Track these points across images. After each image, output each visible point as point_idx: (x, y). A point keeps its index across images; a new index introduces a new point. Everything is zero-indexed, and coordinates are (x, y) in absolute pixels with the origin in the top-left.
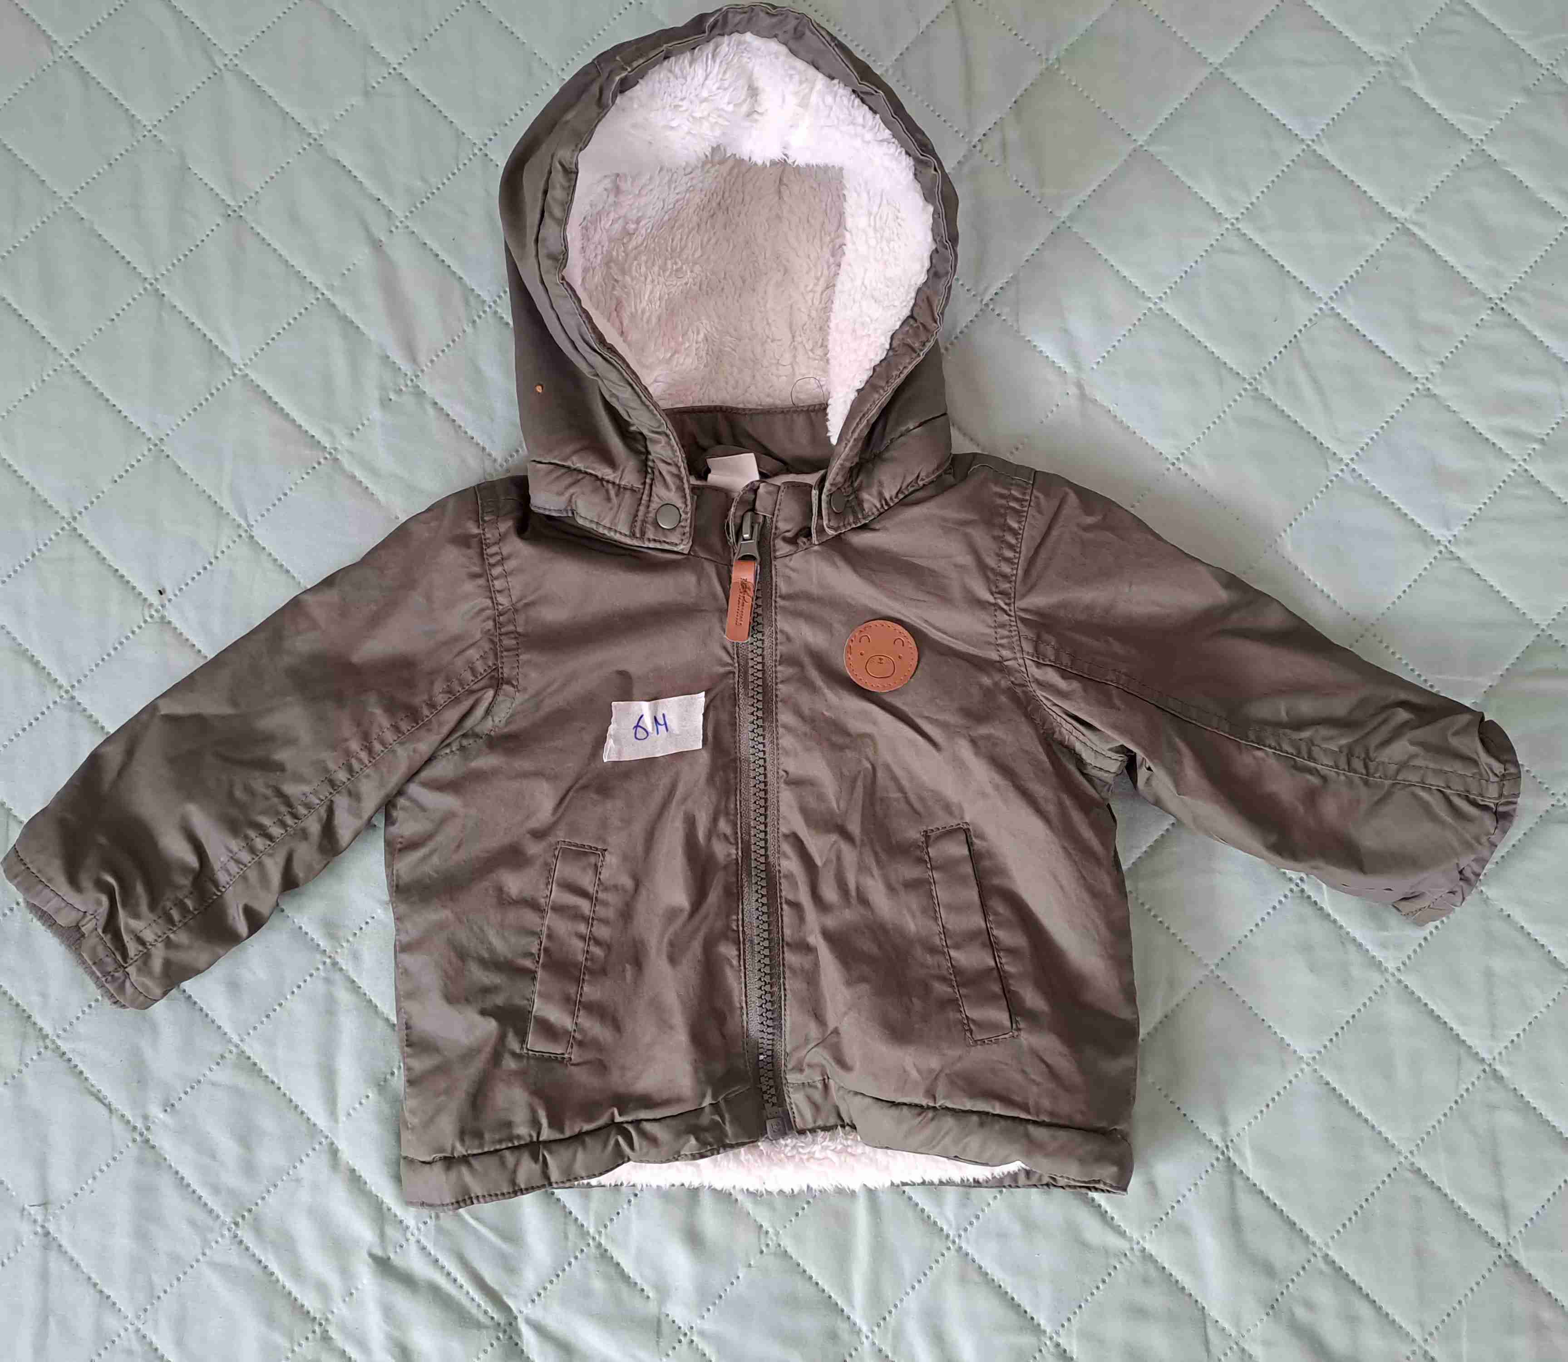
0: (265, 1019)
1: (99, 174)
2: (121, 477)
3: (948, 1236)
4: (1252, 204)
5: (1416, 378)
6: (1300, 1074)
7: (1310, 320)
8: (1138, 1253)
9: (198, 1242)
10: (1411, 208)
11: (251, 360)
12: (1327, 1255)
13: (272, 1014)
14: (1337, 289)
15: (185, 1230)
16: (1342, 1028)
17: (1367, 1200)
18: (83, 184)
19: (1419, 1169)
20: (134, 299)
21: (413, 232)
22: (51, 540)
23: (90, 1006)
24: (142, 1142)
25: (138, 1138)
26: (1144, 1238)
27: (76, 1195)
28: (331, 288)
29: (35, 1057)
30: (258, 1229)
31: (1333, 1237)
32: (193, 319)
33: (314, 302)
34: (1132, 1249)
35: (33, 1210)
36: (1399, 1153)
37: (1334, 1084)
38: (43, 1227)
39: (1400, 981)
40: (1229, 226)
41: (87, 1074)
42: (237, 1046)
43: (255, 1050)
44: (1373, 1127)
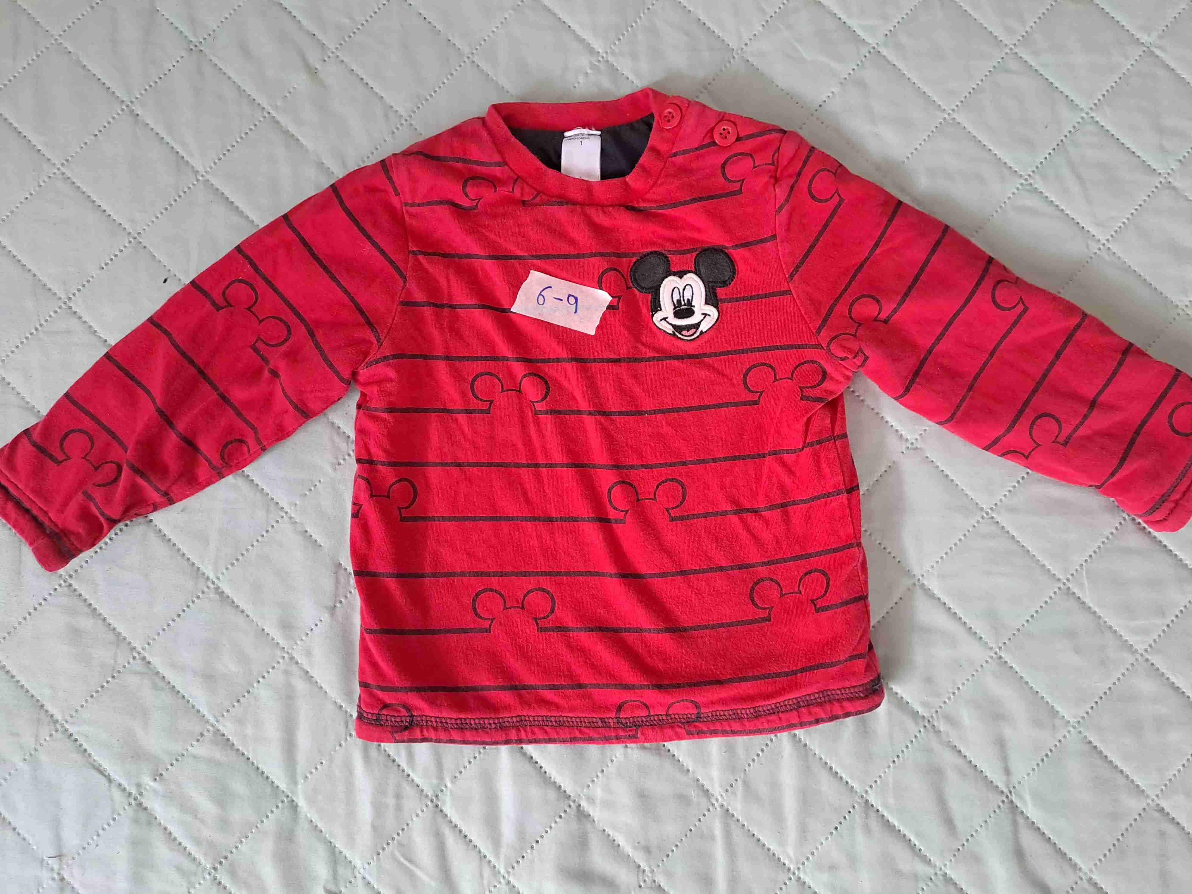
0: (236, 704)
1: (83, 15)
2: (107, 264)
3: (789, 869)
4: (1027, 32)
5: (1160, 174)
6: (1067, 735)
7: (1074, 127)
8: (941, 877)
9: (185, 884)
10: (1154, 35)
11: (211, 168)
12: (1091, 878)
13: (242, 699)
14: (1096, 101)
15: (174, 875)
16: (1101, 698)
17: (1122, 835)
18: (71, 24)
19: (1163, 809)
20: (114, 118)
21: (342, 61)
22: (50, 316)
23: (92, 696)
24: (137, 805)
25: (133, 803)
26: (945, 865)
27: (84, 848)
28: (276, 108)
29: (47, 738)
30: (233, 873)
31: (1096, 864)
32: (163, 134)
33: (262, 119)
34: (936, 874)
35: (50, 861)
36: (1148, 797)
37: (1095, 743)
38: (59, 874)
39: (1147, 660)
40: (1008, 51)
41: (90, 751)
42: (213, 726)
43: (228, 728)
44: (1127, 777)
